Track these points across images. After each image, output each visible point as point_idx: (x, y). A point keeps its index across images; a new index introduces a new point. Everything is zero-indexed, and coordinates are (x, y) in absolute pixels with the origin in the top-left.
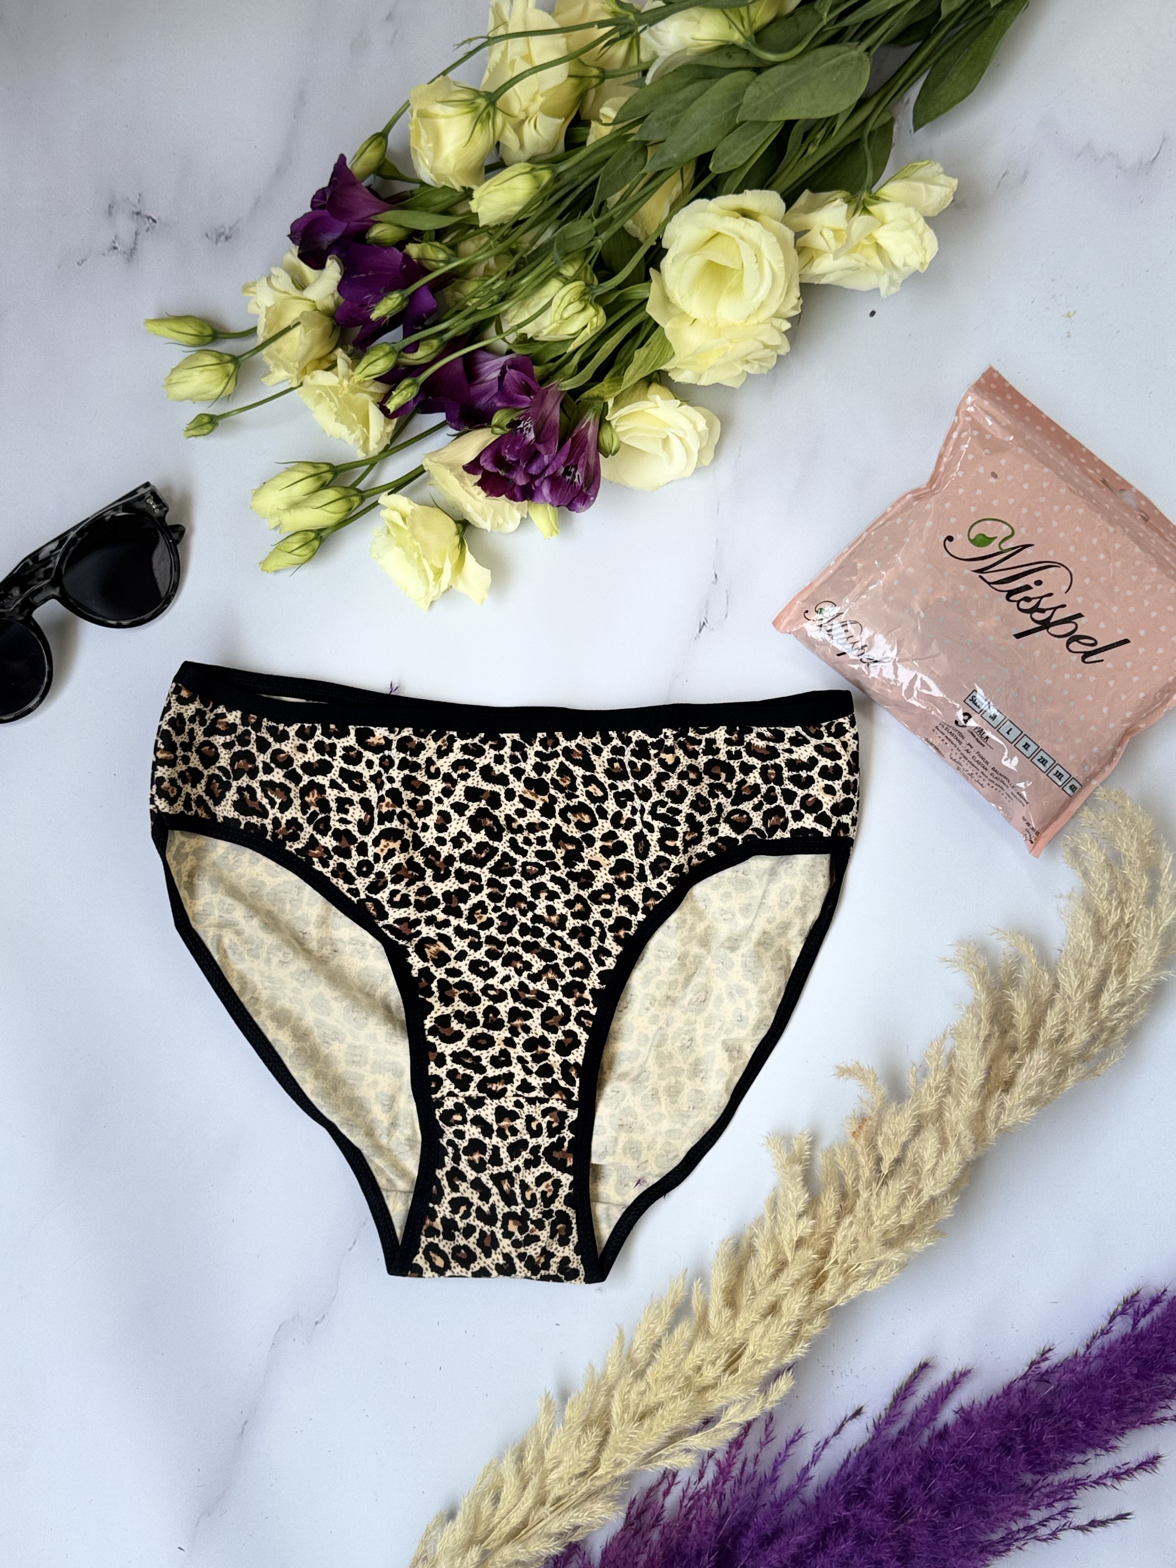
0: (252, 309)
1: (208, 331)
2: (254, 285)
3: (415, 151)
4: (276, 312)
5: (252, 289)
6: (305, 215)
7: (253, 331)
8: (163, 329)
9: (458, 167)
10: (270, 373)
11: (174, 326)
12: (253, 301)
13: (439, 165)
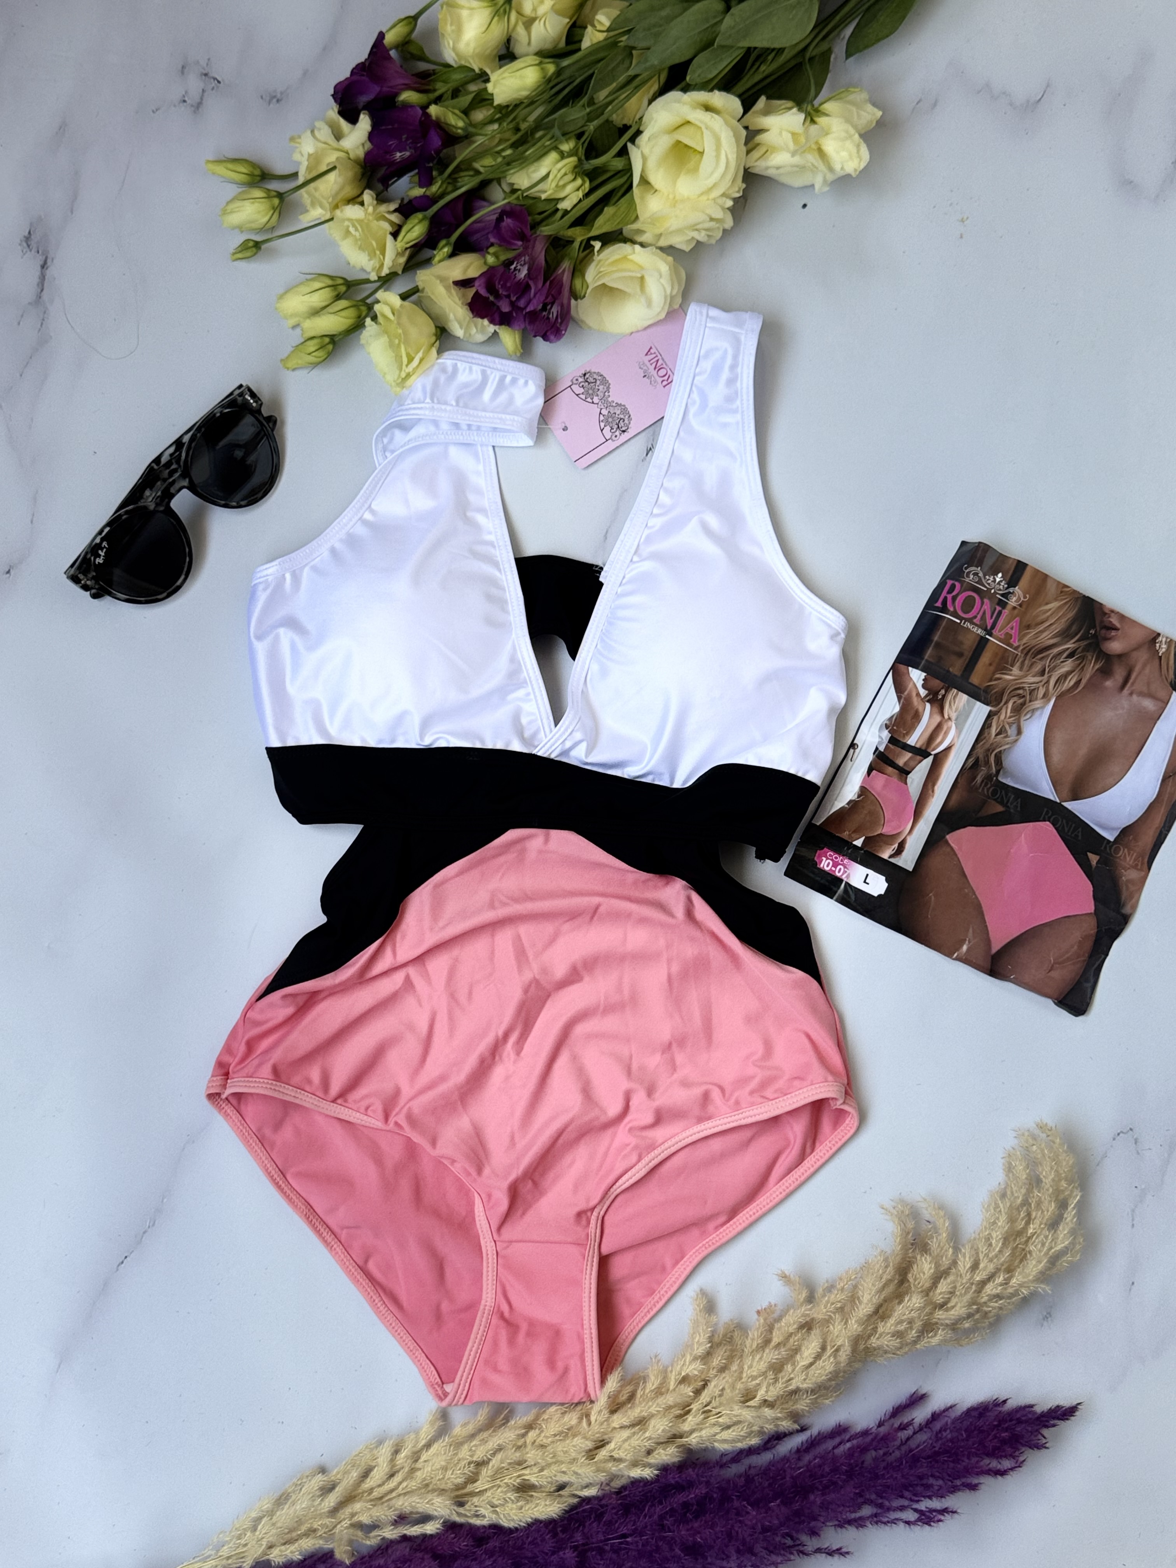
0: (297, 157)
1: (257, 172)
2: (299, 137)
3: (443, 35)
4: (315, 158)
5: (299, 140)
6: (347, 79)
7: (295, 175)
8: (221, 170)
9: (477, 51)
10: (307, 211)
11: (230, 166)
12: (298, 150)
13: (462, 46)
